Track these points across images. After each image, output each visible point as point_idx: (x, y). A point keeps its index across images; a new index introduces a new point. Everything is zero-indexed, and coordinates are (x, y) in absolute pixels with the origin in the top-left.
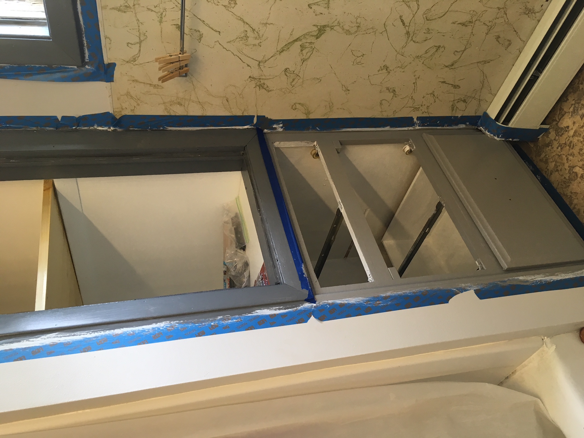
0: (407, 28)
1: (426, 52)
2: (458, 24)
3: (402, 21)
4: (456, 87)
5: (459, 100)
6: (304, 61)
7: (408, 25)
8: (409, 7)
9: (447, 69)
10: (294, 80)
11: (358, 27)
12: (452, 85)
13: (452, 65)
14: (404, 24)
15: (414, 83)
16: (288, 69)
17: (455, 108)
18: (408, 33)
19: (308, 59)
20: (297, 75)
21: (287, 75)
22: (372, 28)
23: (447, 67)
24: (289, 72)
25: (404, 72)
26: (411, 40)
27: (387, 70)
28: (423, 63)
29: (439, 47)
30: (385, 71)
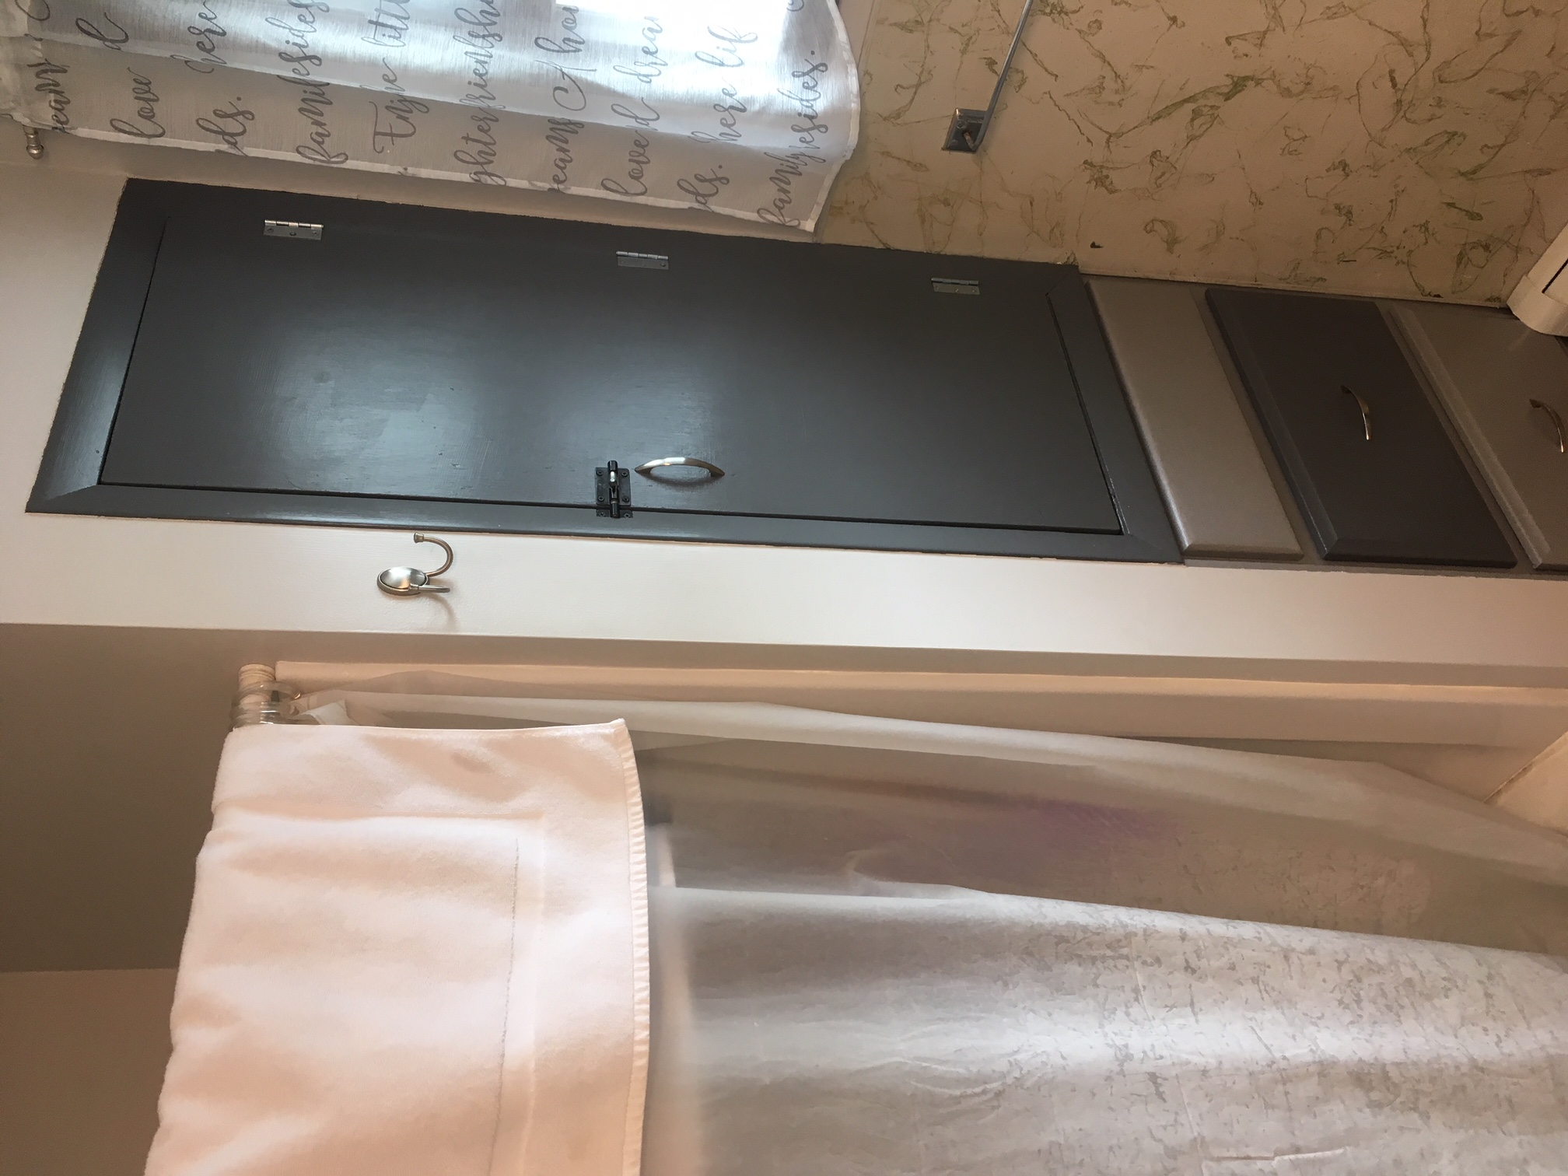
0: (1399, 93)
1: (1427, 143)
2: (1499, 94)
3: (1393, 79)
4: (1475, 216)
5: (1475, 246)
6: (1191, 140)
7: (1402, 87)
8: (1411, 55)
9: (1462, 179)
10: (1163, 174)
11: (1309, 84)
12: (1467, 211)
13: (1474, 172)
14: (1394, 85)
15: (1391, 201)
16: (1158, 153)
17: (1465, 259)
18: (1399, 102)
19: (1200, 136)
20: (1172, 166)
21: (1153, 165)
22: (1334, 88)
23: (1462, 174)
24: (1159, 158)
25: (1376, 177)
26: (1402, 117)
27: (1344, 170)
28: (1417, 163)
29: (1455, 133)
30: (1340, 171)
